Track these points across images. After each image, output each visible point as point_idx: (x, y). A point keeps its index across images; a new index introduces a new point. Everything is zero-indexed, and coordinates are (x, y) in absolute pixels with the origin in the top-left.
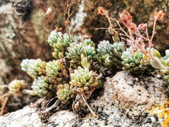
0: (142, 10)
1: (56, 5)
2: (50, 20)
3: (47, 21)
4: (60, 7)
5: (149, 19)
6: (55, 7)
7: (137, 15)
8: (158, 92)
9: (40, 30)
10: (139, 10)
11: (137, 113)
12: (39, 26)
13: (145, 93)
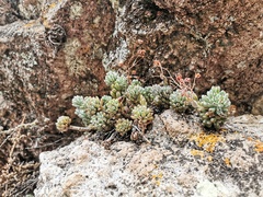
3: (81, 52)
4: (97, 37)
5: (190, 63)
6: (92, 37)
7: (180, 58)
9: (71, 61)
10: (182, 53)
11: (180, 140)
13: (186, 126)
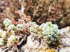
0: (45, 5)
1: (14, 4)
2: (12, 11)
3: (11, 11)
4: (16, 5)
5: (49, 9)
6: (14, 5)
7: (44, 7)
8: (44, 43)
9: (9, 15)
10: (44, 5)
12: (8, 13)
